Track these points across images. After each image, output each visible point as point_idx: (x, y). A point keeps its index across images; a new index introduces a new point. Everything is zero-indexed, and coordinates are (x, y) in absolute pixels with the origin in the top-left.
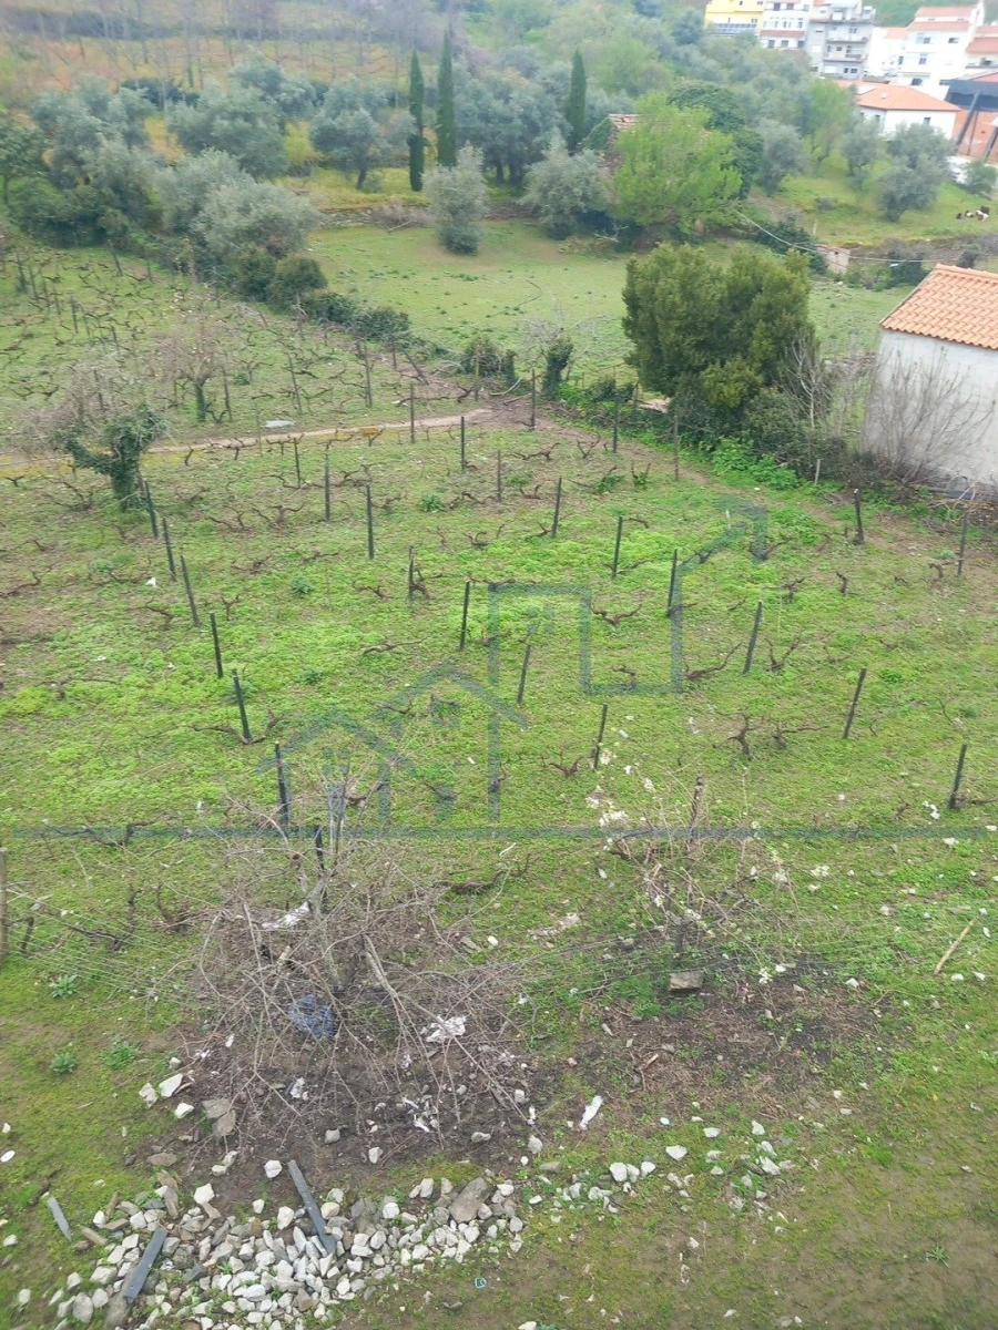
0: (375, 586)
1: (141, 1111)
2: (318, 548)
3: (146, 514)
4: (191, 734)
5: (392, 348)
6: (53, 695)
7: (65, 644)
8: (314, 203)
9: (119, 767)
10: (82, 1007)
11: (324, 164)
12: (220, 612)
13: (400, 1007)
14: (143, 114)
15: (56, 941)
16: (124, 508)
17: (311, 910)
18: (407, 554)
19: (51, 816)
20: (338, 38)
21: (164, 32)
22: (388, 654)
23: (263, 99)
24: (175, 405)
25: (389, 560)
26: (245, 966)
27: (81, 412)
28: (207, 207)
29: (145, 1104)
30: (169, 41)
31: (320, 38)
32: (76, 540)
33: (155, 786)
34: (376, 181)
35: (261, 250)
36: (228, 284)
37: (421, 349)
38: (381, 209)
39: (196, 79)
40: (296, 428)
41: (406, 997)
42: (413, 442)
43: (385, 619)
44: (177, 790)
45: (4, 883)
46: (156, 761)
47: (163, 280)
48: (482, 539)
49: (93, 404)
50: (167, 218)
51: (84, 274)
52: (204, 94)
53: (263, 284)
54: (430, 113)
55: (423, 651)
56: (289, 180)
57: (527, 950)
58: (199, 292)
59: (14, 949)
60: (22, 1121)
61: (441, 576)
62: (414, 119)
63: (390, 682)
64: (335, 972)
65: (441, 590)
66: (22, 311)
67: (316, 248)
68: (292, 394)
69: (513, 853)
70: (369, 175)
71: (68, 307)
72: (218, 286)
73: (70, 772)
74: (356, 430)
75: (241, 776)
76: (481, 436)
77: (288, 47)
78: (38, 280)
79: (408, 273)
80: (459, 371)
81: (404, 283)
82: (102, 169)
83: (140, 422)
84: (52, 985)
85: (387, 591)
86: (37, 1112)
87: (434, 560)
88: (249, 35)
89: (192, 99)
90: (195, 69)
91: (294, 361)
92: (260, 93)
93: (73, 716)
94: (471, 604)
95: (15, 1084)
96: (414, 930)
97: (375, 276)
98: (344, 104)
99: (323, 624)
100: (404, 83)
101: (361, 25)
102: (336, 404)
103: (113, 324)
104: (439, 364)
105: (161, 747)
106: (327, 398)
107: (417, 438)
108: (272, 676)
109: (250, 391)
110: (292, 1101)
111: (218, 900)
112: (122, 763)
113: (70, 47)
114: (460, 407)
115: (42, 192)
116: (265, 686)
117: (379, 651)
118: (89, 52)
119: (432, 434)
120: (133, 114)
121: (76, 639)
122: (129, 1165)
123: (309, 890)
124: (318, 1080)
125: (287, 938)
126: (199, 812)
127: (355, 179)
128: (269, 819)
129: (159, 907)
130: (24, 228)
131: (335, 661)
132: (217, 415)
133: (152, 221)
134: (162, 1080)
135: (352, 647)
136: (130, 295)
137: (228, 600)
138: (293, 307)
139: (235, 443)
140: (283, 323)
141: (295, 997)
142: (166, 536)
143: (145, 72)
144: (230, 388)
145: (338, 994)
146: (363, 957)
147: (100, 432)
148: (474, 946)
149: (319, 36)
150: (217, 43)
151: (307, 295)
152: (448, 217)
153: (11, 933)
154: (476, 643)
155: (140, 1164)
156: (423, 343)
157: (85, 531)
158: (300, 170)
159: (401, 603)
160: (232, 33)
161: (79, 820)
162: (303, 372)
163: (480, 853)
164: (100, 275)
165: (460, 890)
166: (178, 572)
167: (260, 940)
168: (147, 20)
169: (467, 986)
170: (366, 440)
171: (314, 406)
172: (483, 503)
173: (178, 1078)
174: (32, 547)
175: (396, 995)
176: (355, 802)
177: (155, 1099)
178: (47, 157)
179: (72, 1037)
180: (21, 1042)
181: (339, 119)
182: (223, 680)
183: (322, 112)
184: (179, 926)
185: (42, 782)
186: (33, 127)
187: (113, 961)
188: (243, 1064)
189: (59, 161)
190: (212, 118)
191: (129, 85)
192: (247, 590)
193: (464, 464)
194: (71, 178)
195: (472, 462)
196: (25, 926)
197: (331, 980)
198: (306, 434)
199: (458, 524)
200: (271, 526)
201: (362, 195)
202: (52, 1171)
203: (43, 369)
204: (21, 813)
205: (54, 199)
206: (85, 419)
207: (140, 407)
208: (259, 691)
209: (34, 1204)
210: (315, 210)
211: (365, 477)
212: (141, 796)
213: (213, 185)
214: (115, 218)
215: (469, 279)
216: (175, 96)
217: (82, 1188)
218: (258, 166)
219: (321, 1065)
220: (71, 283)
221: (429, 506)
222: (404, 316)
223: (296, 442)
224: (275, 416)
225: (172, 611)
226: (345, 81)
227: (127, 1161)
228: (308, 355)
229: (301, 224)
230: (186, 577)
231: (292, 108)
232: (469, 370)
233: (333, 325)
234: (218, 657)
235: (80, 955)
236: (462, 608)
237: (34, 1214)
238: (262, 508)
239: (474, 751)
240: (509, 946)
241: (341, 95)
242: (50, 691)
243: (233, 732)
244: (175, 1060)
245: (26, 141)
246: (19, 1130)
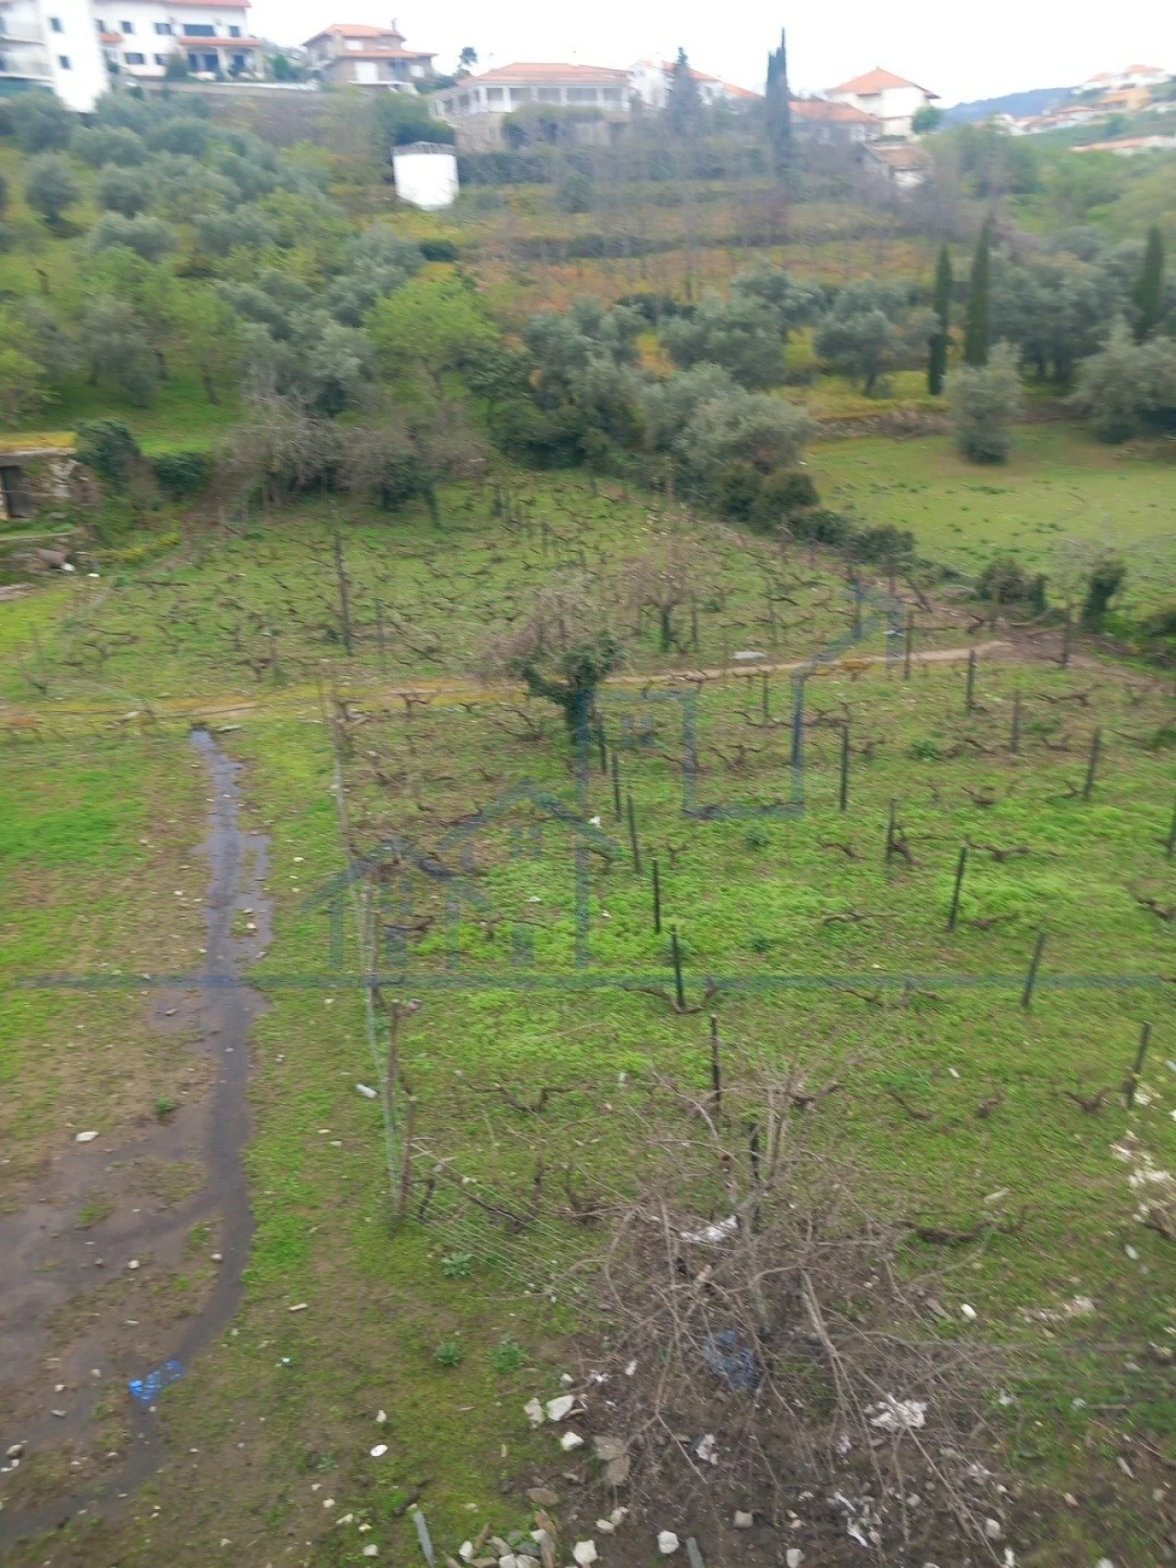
0: (843, 842)
1: (524, 1432)
2: (780, 795)
3: (596, 748)
4: (622, 993)
5: (891, 571)
6: (482, 934)
7: (499, 880)
8: (811, 413)
9: (542, 1021)
10: (473, 1292)
11: (827, 371)
12: (663, 859)
13: (840, 1371)
14: (635, 330)
15: (455, 1210)
16: (574, 741)
17: (740, 1226)
18: (887, 807)
19: (464, 1068)
20: (856, 238)
21: (666, 246)
22: (854, 926)
23: (764, 307)
24: (637, 633)
25: (866, 813)
26: (655, 1280)
27: (541, 638)
28: (694, 423)
29: (529, 1423)
30: (670, 255)
31: (834, 238)
32: (522, 772)
33: (576, 1048)
34: (887, 385)
35: (748, 466)
36: (708, 503)
37: (925, 572)
38: (890, 416)
39: (694, 291)
40: (770, 660)
41: (849, 1358)
42: (907, 676)
43: (854, 884)
44: (600, 1057)
45: (410, 1136)
46: (581, 1019)
47: (638, 500)
48: (987, 796)
49: (553, 631)
50: (649, 438)
51: (558, 496)
52: (700, 306)
53: (746, 502)
54: (957, 309)
55: (900, 927)
56: (787, 389)
57: (1016, 1333)
58: (676, 514)
59: (412, 1212)
60: (399, 1412)
61: (928, 837)
62: (936, 316)
63: (854, 960)
64: (762, 1309)
65: (928, 854)
66: (494, 535)
67: (810, 462)
68: (767, 622)
69: (1003, 1201)
70: (879, 380)
71: (539, 530)
72: (696, 506)
73: (490, 1020)
74: (837, 662)
75: (670, 1051)
76: (995, 673)
77: (796, 251)
78: (513, 503)
79: (917, 487)
80: (973, 598)
81: (911, 497)
82: (588, 389)
83: (599, 650)
84: (446, 1261)
85: (859, 851)
86: (415, 1405)
87: (922, 817)
88: (756, 242)
89: (688, 313)
90: (694, 282)
91: (774, 586)
92: (761, 301)
93: (500, 959)
94: (966, 875)
95: (397, 1367)
96: (866, 1276)
97: (876, 489)
98: (858, 305)
99: (778, 882)
100: (928, 278)
101: (884, 220)
102: (818, 633)
103: (583, 547)
104: (949, 589)
105: (587, 1004)
106: (807, 627)
107: (913, 674)
108: (715, 937)
109: (721, 619)
110: (698, 1461)
111: (633, 1194)
112: (545, 1018)
113: (568, 270)
114: (971, 639)
115: (526, 415)
116: (706, 948)
117: (843, 921)
118: (587, 271)
119: (932, 670)
120: (626, 331)
121: (512, 876)
122: (505, 1493)
123: (739, 1202)
124: (730, 1441)
125: (707, 1254)
126: (621, 1085)
127: (862, 384)
128: (699, 1107)
129: (567, 1190)
130: (504, 451)
131: (790, 928)
132: (682, 645)
133: (633, 439)
134: (551, 1398)
135: (811, 913)
136: (603, 517)
137: (674, 846)
138: (778, 527)
139: (699, 675)
140: (765, 545)
141: (713, 1330)
142: (615, 773)
143: (642, 287)
144: (700, 616)
145: (765, 1338)
146: (799, 1297)
147: (557, 660)
148: (942, 1312)
149: (833, 236)
150: (720, 253)
151: (795, 513)
152: (971, 422)
153: (411, 1194)
154: (971, 923)
155: (517, 1495)
156: (928, 565)
157: (532, 765)
158: (800, 378)
159: (875, 866)
160: (737, 241)
161: (494, 1077)
162: (783, 599)
163: (959, 1195)
164: (575, 497)
165: (928, 1236)
166: (624, 813)
167: (676, 1251)
168: (649, 236)
169: (930, 1363)
170: (849, 675)
171: (791, 636)
172: (992, 753)
173: (568, 1401)
174: (477, 776)
175: (836, 1354)
176: (800, 1103)
177: (541, 1420)
178: (534, 379)
179: (460, 1325)
180: (407, 1319)
181: (850, 323)
182: (659, 937)
183: (830, 317)
184: (587, 1219)
185: (461, 1029)
186: (523, 349)
187: (511, 1245)
188: (644, 1399)
189: (545, 381)
190: (708, 330)
191: (624, 302)
192: (695, 837)
193: (971, 706)
194: (555, 398)
195: (980, 702)
196: (425, 1188)
197: (757, 1318)
198: (780, 667)
199: (956, 776)
200: (730, 767)
201: (869, 402)
202: (423, 1479)
203: (507, 594)
204: (435, 1060)
205: (539, 422)
206: (545, 646)
207: (602, 635)
208: (700, 954)
209: (400, 1515)
210: (812, 421)
211: (843, 716)
212: (561, 1058)
213: (701, 399)
214: (596, 438)
215: (994, 492)
216: (670, 310)
217: (452, 1508)
218: (752, 378)
219: (736, 1423)
220: (545, 506)
221: (919, 753)
222: (909, 535)
223: (766, 675)
224: (746, 646)
225: (612, 854)
226: (861, 282)
227: (505, 1488)
228: (789, 580)
229: (795, 437)
230: (631, 818)
231: (798, 315)
232: (986, 596)
233: (823, 547)
234: (657, 908)
235: (477, 1232)
236: (953, 879)
237: (397, 1526)
238: (721, 747)
239: (961, 1061)
240: (991, 1322)
241: (853, 297)
242: (479, 929)
243: (666, 997)
244: (567, 1377)
245: (515, 363)
246: (394, 1422)
